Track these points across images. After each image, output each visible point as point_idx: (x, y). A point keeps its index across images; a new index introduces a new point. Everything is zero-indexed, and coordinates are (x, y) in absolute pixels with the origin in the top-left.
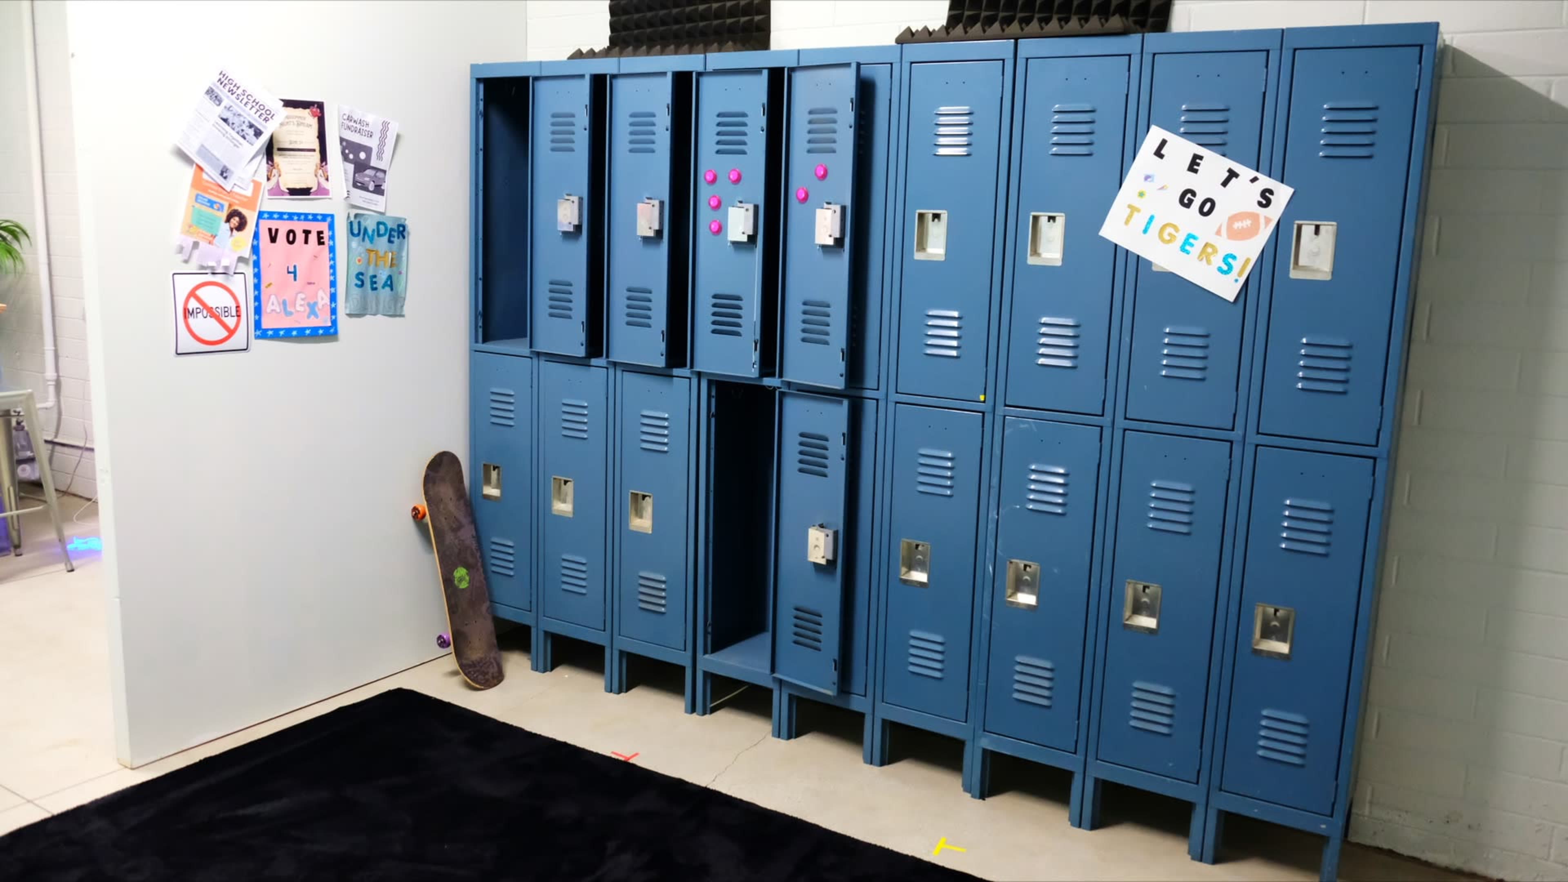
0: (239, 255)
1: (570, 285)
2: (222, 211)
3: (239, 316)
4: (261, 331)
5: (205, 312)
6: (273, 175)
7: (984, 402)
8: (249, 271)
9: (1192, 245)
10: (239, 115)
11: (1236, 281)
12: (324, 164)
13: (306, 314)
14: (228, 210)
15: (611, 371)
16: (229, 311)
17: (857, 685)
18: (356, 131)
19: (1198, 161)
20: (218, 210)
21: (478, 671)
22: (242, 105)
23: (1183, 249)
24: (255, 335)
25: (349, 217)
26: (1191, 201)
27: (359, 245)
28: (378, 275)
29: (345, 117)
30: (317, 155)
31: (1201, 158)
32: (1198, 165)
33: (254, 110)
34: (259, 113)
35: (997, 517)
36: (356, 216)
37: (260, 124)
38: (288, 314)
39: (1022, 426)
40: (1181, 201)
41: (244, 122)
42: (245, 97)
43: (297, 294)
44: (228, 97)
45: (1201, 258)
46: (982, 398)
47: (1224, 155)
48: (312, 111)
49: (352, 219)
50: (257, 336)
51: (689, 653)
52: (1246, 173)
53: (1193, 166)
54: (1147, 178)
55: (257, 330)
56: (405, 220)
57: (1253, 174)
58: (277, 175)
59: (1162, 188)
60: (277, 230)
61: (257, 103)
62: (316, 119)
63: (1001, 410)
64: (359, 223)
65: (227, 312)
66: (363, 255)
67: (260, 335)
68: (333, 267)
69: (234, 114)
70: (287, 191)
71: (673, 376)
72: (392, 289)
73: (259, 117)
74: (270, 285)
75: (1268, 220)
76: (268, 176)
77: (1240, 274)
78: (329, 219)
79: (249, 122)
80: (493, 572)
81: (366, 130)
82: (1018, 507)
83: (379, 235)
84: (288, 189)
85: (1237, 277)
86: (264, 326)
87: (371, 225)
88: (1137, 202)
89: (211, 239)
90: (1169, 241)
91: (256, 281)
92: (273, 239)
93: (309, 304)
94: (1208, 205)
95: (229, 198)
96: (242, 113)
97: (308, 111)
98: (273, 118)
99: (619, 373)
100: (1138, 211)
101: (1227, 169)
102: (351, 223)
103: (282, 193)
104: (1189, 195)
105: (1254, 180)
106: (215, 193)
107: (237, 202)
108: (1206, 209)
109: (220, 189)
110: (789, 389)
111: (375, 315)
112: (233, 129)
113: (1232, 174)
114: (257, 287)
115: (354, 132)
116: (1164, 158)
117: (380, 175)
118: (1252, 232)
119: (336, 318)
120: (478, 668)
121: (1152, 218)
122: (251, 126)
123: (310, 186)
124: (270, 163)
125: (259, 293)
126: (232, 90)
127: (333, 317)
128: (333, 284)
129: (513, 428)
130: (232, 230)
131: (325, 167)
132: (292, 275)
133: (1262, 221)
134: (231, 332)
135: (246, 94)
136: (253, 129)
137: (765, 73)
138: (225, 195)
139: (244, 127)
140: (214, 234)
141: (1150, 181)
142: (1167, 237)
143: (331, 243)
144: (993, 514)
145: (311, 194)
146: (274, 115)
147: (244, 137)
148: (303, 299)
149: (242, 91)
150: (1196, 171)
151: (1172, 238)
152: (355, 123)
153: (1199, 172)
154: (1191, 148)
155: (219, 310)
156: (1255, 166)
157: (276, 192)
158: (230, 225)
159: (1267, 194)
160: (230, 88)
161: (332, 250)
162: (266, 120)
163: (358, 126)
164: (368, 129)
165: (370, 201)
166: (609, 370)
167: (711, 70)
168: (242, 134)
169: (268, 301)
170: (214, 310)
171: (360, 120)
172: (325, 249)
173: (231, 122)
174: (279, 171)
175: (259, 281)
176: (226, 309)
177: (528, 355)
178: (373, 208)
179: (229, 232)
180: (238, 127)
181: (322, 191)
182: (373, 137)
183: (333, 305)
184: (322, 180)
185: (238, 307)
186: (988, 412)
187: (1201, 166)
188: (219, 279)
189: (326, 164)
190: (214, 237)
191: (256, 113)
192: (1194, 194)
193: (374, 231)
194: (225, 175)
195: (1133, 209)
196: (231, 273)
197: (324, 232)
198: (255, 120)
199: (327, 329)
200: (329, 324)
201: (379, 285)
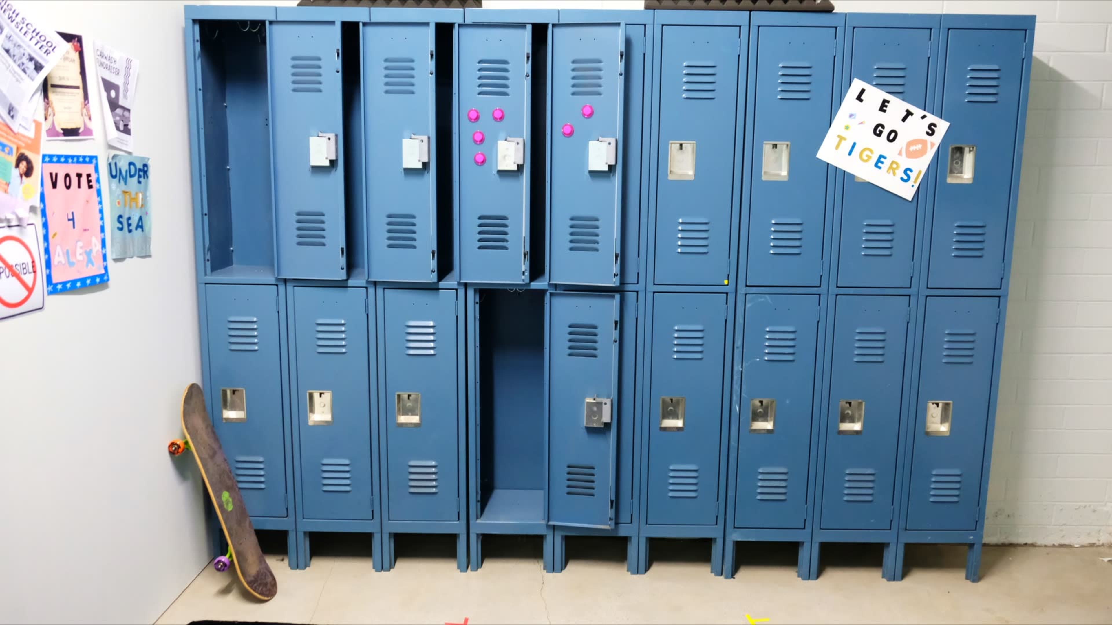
0: (31, 205)
1: (323, 215)
2: (12, 155)
3: (35, 272)
4: (52, 286)
5: (7, 270)
6: (49, 114)
7: (728, 285)
8: (38, 220)
9: (882, 163)
10: (19, 46)
11: (913, 186)
12: (87, 102)
13: (85, 263)
14: (17, 154)
15: (371, 290)
16: (27, 268)
17: (625, 516)
18: (107, 68)
19: (886, 104)
20: (9, 154)
21: (260, 584)
22: (21, 34)
23: (876, 165)
24: (48, 291)
25: (108, 158)
26: (881, 132)
27: (117, 187)
28: (132, 217)
29: (99, 53)
30: (80, 91)
31: (888, 102)
32: (886, 106)
33: (34, 41)
34: (39, 45)
35: (741, 369)
36: (114, 157)
37: (42, 57)
38: (71, 264)
39: (760, 300)
40: (875, 132)
41: (24, 55)
42: (24, 25)
43: (77, 242)
44: (8, 25)
45: (889, 172)
46: (726, 282)
47: (903, 100)
48: (73, 44)
49: (110, 160)
50: (49, 292)
51: (463, 521)
52: (918, 112)
53: (883, 107)
54: (851, 116)
55: (49, 286)
56: (149, 159)
57: (923, 113)
58: (52, 115)
59: (862, 123)
60: (56, 175)
61: (38, 34)
62: (78, 53)
63: (742, 290)
64: (116, 164)
65: (25, 268)
66: (121, 197)
67: (52, 290)
68: (101, 211)
69: (15, 45)
70: (62, 132)
71: (439, 289)
72: (143, 231)
73: (40, 48)
74: (55, 235)
75: (933, 145)
76: (45, 114)
77: (915, 182)
78: (94, 161)
79: (29, 55)
80: (240, 488)
81: (114, 68)
82: (758, 360)
83: (131, 176)
84: (63, 129)
85: (913, 184)
86: (54, 281)
87: (123, 165)
88: (844, 133)
89: (6, 187)
90: (866, 161)
91: (45, 231)
92: (54, 185)
93: (86, 252)
94: (893, 135)
95: (16, 141)
96: (22, 44)
97: (70, 44)
98: (55, 50)
99: (380, 291)
100: (845, 139)
101: (906, 109)
102: (110, 164)
103: (57, 134)
104: (880, 128)
105: (924, 117)
106: (5, 135)
107: (23, 145)
108: (891, 137)
109: (9, 131)
110: (556, 290)
111: (132, 257)
112: (15, 61)
113: (909, 113)
114: (46, 238)
115: (105, 69)
116: (863, 102)
117: (126, 113)
118: (922, 153)
119: (107, 264)
120: (259, 582)
121: (854, 144)
122: (31, 59)
123: (78, 127)
124: (46, 100)
125: (48, 245)
126: (11, 17)
127: (105, 263)
128: (102, 229)
129: (258, 352)
130: (21, 176)
131: (88, 105)
132: (71, 222)
133: (929, 145)
134: (30, 290)
135: (26, 23)
136: (33, 62)
137: (529, 27)
138: (12, 136)
139: (25, 60)
140: (8, 182)
141: (853, 118)
142: (865, 158)
143: (98, 186)
144: (737, 368)
145: (80, 134)
146: (55, 48)
147: (24, 71)
148: (81, 248)
149: (21, 19)
150: (885, 111)
151: (869, 158)
152: (106, 60)
153: (887, 112)
154: (881, 95)
155: (18, 267)
156: (924, 109)
157: (52, 132)
158: (19, 171)
159: (932, 127)
160: (9, 15)
161: (99, 193)
162: (47, 52)
163: (108, 62)
164: (116, 66)
165: (120, 140)
166: (369, 290)
167: (471, 23)
168: (23, 68)
169: (55, 254)
170: (14, 268)
171: (109, 57)
172: (94, 191)
173: (12, 54)
174: (53, 110)
175: (47, 232)
176: (24, 266)
177: (274, 283)
178: (124, 148)
179: (19, 178)
180: (19, 60)
181: (88, 132)
182: (120, 74)
183: (104, 252)
184: (87, 119)
185: (33, 262)
186: (731, 293)
187: (888, 107)
188: (14, 232)
189: (88, 103)
190: (8, 184)
191: (36, 44)
192: (883, 127)
193: (126, 172)
194: (12, 114)
195: (841, 138)
196: (25, 224)
197: (92, 175)
198: (35, 51)
199: (101, 276)
200: (103, 272)
201: (133, 227)
